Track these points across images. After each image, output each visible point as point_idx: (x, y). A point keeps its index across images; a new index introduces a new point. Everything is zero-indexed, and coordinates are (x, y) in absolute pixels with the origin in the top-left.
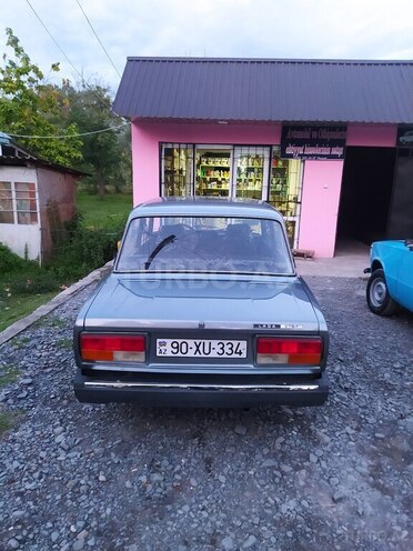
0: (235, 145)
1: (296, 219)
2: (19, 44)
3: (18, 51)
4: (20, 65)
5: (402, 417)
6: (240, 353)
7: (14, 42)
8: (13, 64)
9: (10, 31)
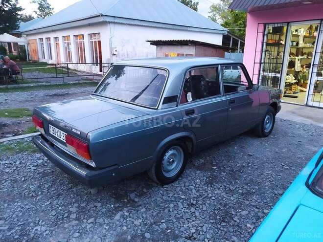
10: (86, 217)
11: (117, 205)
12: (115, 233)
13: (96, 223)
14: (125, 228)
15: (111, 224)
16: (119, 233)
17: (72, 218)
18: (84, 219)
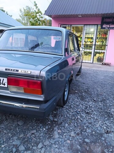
0: (84, 25)
1: (105, 51)
2: (37, 6)
3: (37, 7)
4: (37, 11)
5: (107, 132)
6: (4, 84)
7: (36, 5)
8: (35, 11)
9: (35, 2)
10: (33, 144)
11: (47, 127)
12: (66, 148)
13: (45, 146)
14: (69, 142)
15: (57, 143)
16: (69, 147)
17: (21, 151)
18: (32, 146)
